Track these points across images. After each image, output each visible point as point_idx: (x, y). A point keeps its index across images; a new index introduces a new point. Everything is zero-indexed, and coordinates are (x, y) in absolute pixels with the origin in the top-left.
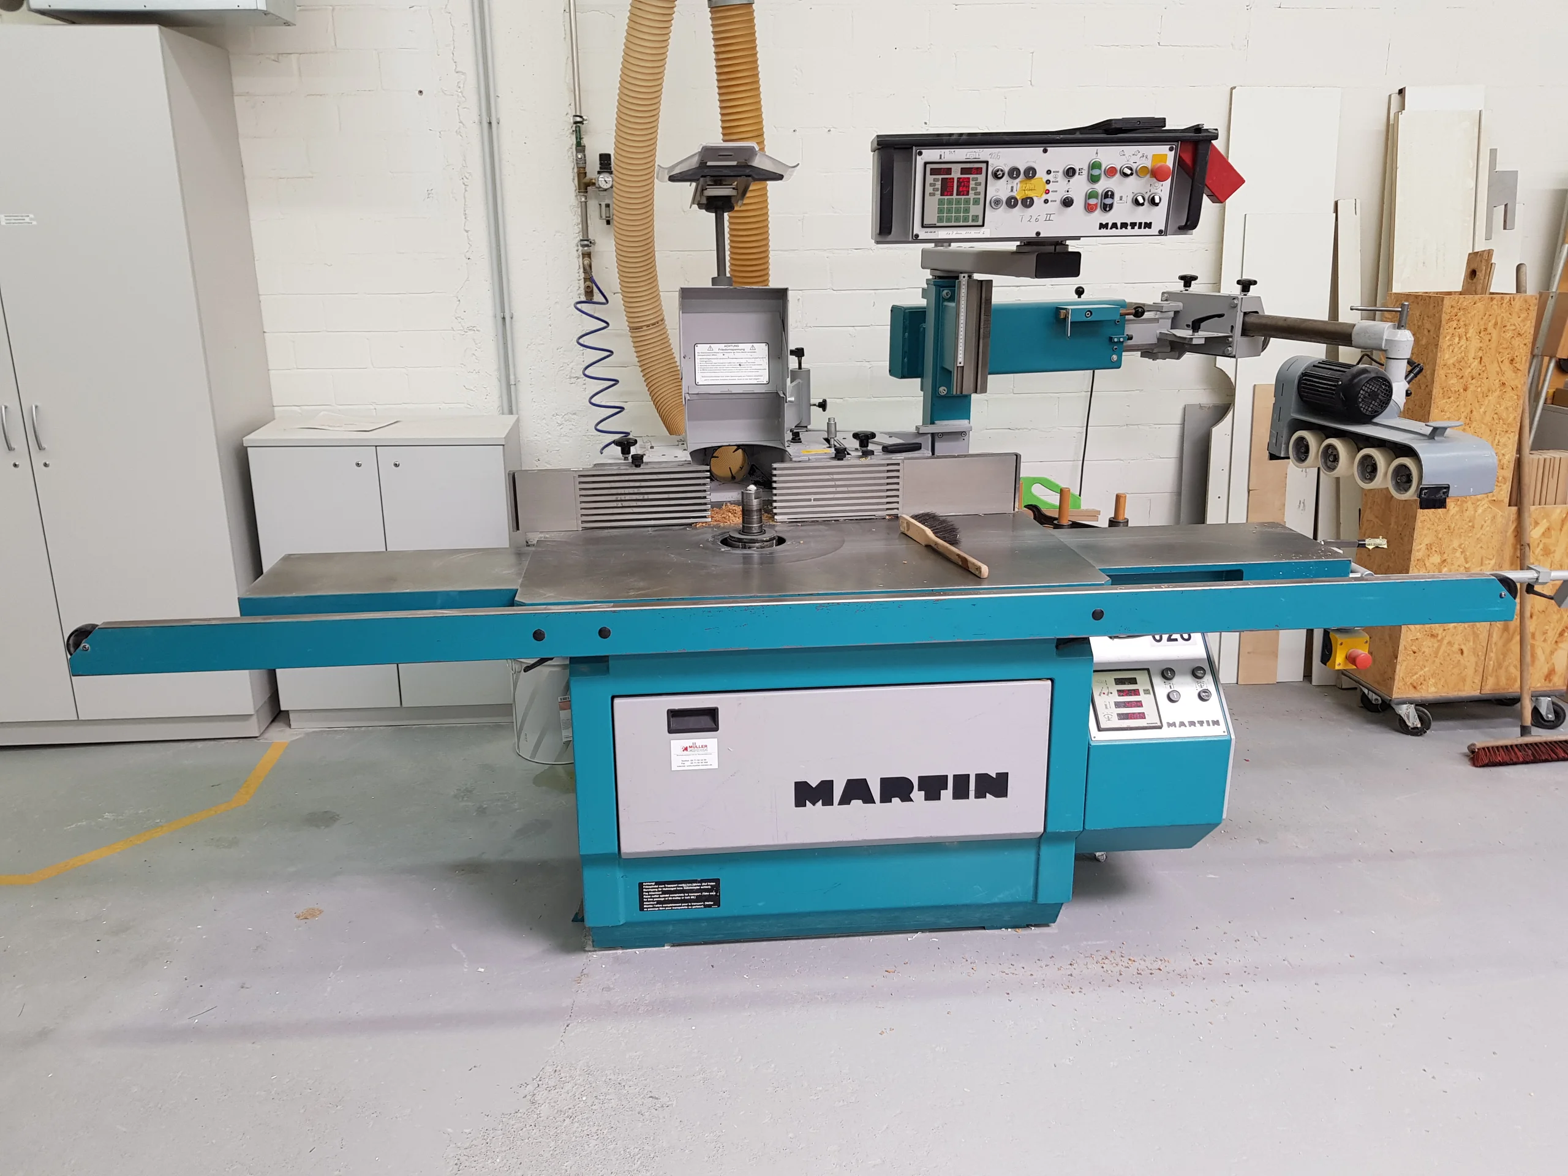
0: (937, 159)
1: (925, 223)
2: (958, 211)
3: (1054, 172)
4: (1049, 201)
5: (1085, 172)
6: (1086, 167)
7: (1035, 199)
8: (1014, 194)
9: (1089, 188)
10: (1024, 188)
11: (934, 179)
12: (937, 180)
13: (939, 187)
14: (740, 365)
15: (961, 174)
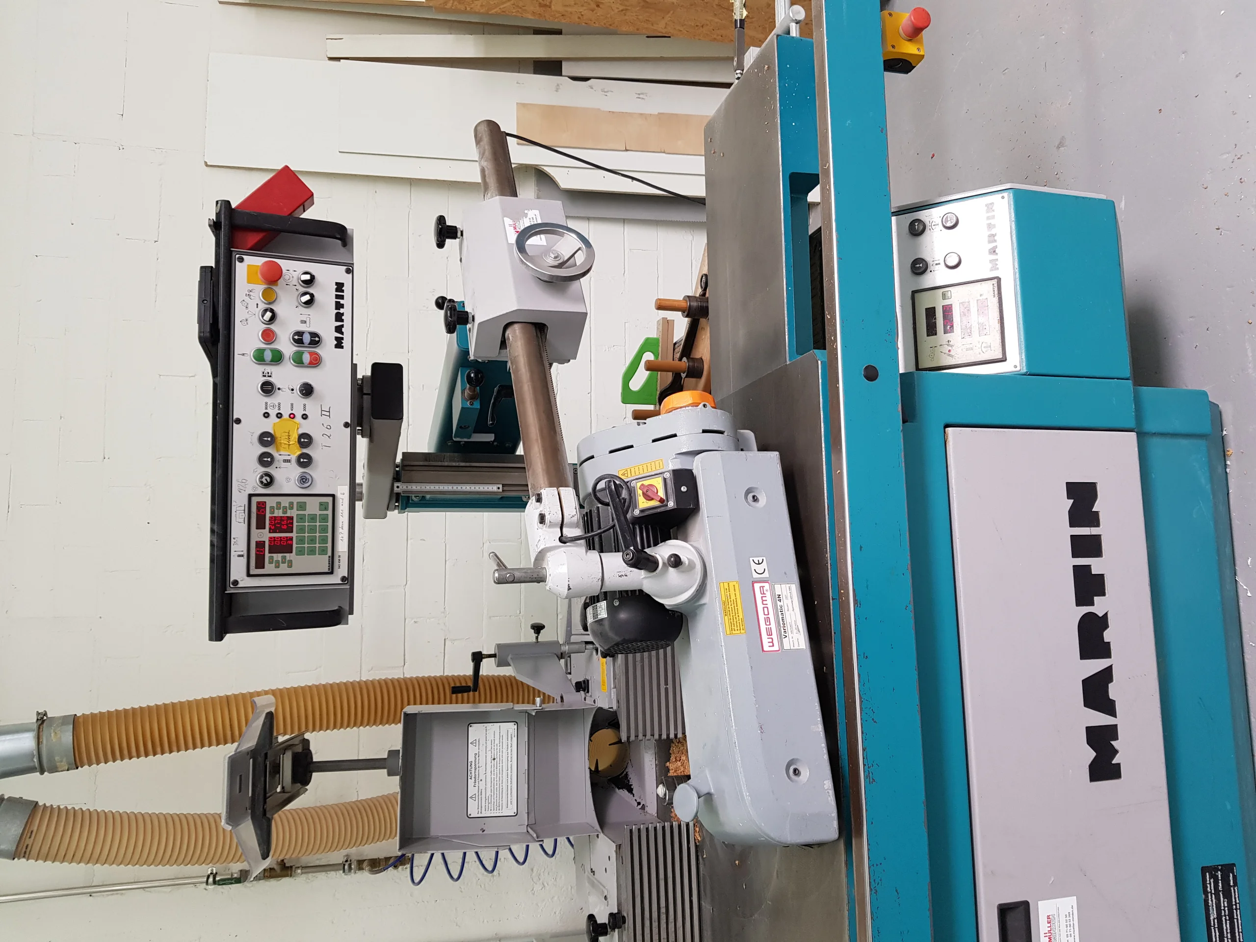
0: (244, 560)
1: (326, 570)
2: (312, 530)
3: (266, 408)
4: (304, 412)
5: (268, 369)
6: (261, 368)
7: (301, 431)
8: (294, 457)
9: (289, 363)
10: (287, 446)
11: (271, 563)
12: (271, 558)
13: (280, 555)
14: (494, 759)
15: (264, 528)
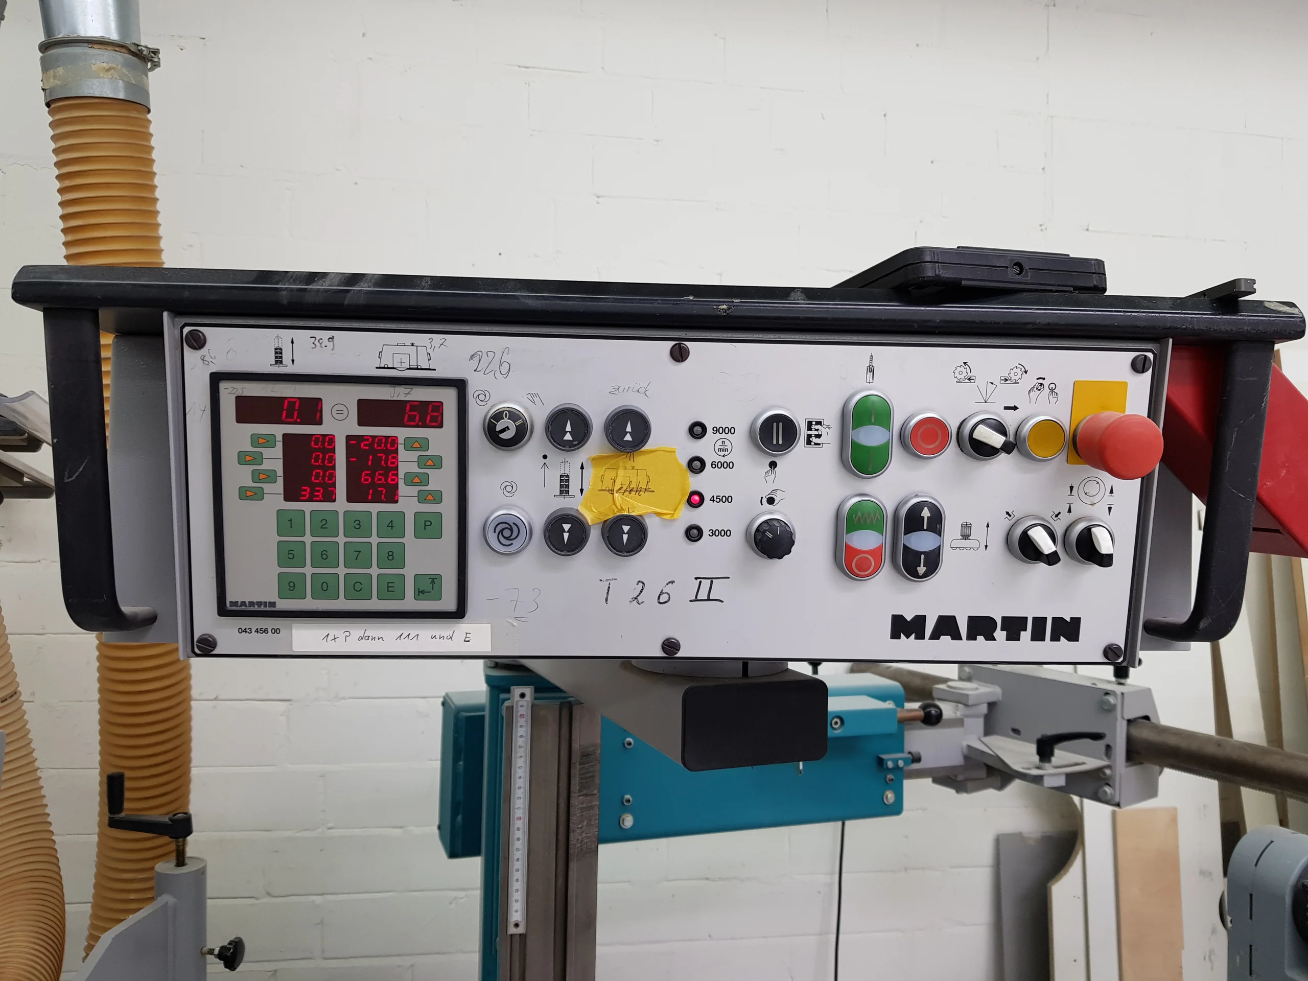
0: (266, 365)
1: (231, 597)
2: (358, 556)
3: (716, 430)
4: (706, 533)
5: (830, 436)
6: (831, 419)
7: (651, 524)
8: (577, 504)
9: (847, 492)
10: (608, 484)
11: (256, 440)
12: (268, 441)
13: (278, 467)
15: (361, 423)
